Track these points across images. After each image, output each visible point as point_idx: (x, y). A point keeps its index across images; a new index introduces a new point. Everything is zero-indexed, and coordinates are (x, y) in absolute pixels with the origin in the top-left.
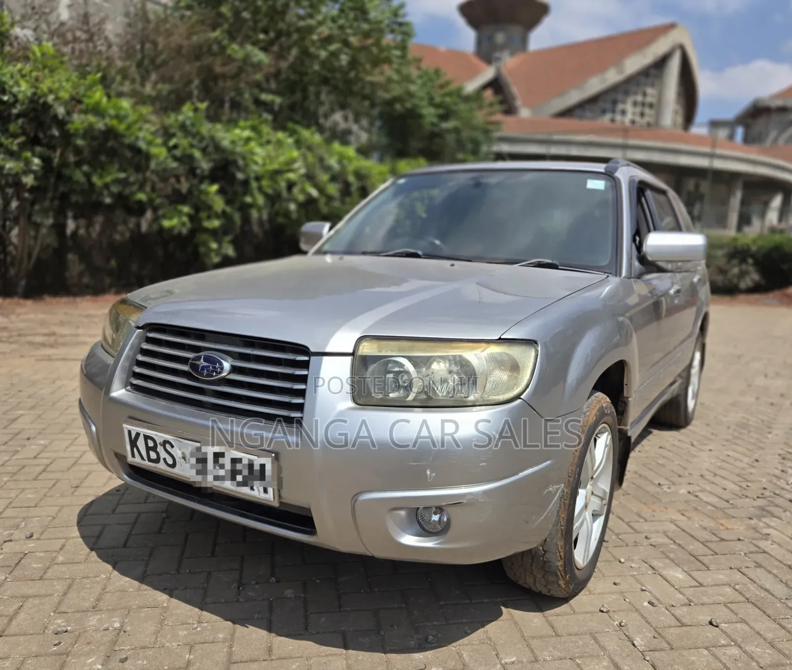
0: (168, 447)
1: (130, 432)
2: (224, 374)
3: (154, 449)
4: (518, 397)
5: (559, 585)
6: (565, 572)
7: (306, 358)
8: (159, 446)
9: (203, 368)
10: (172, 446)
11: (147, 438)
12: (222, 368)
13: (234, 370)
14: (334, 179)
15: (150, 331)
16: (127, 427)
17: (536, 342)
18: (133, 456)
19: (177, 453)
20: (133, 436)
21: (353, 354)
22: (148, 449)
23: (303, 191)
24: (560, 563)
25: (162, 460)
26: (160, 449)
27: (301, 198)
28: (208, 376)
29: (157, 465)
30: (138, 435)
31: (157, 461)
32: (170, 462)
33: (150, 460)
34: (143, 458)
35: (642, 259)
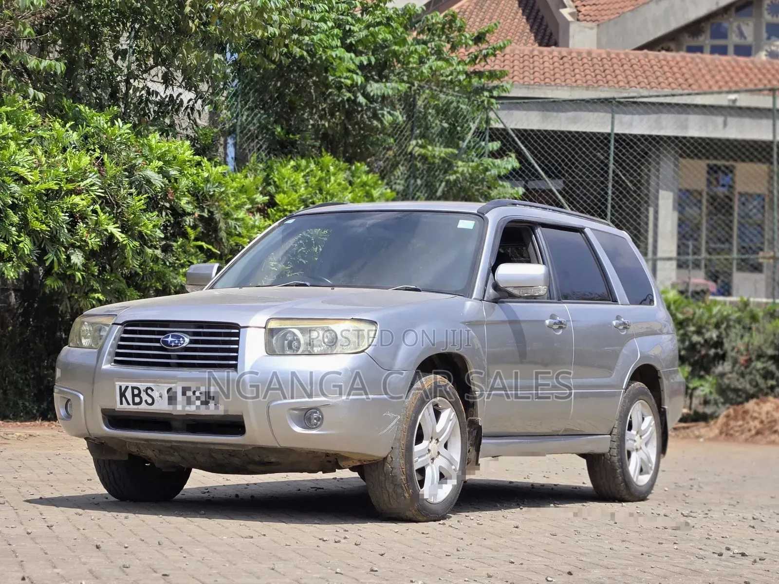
0: (149, 391)
1: (121, 387)
2: (184, 345)
3: (139, 395)
4: (363, 351)
5: (405, 497)
6: (408, 486)
7: (237, 331)
8: (142, 392)
9: (171, 342)
10: (152, 390)
11: (133, 388)
12: (184, 341)
13: (191, 342)
14: (153, 204)
15: (128, 326)
16: (118, 384)
17: (376, 323)
18: (121, 403)
19: (156, 394)
20: (123, 390)
21: (265, 328)
22: (134, 396)
23: (96, 229)
24: (403, 477)
25: (144, 402)
26: (143, 395)
27: (94, 242)
28: (174, 346)
29: (140, 407)
30: (127, 387)
31: (140, 403)
32: (150, 401)
33: (134, 403)
34: (128, 404)
35: (496, 287)
